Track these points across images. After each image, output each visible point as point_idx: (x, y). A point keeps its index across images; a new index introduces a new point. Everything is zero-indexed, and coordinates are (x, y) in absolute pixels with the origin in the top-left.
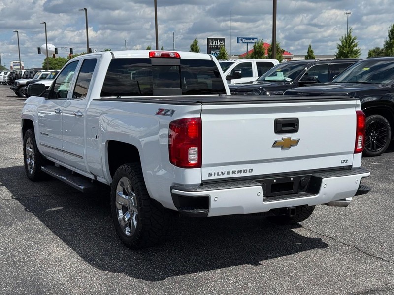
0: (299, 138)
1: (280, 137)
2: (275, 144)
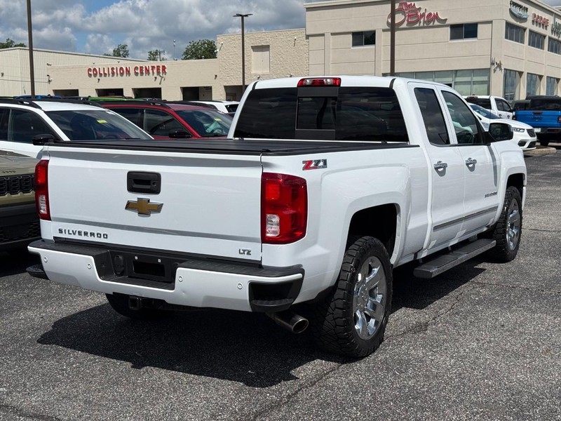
0: (162, 203)
1: (134, 197)
2: (130, 206)
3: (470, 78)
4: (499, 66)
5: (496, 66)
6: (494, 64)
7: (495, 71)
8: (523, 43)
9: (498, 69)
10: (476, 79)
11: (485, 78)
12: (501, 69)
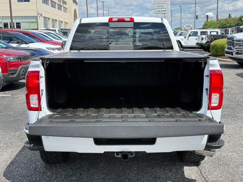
3: (29, 20)
4: (41, 15)
5: (40, 15)
6: (39, 14)
7: (40, 17)
8: (49, 5)
9: (41, 16)
10: (31, 20)
11: (35, 20)
12: (42, 17)
